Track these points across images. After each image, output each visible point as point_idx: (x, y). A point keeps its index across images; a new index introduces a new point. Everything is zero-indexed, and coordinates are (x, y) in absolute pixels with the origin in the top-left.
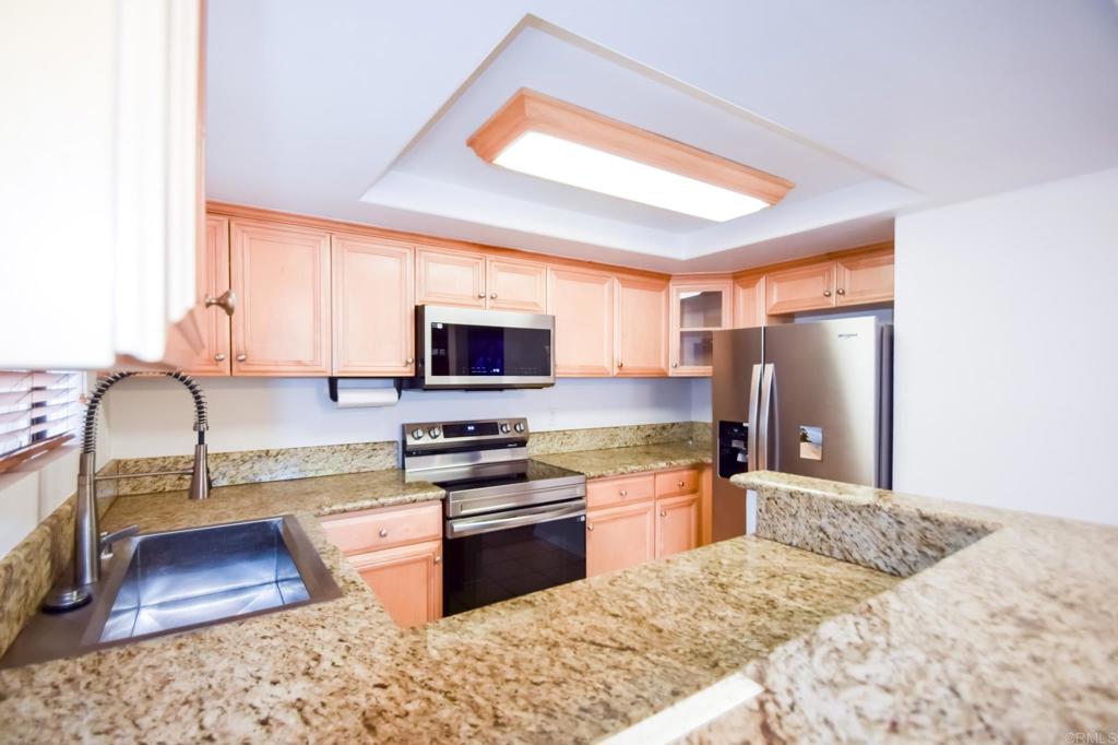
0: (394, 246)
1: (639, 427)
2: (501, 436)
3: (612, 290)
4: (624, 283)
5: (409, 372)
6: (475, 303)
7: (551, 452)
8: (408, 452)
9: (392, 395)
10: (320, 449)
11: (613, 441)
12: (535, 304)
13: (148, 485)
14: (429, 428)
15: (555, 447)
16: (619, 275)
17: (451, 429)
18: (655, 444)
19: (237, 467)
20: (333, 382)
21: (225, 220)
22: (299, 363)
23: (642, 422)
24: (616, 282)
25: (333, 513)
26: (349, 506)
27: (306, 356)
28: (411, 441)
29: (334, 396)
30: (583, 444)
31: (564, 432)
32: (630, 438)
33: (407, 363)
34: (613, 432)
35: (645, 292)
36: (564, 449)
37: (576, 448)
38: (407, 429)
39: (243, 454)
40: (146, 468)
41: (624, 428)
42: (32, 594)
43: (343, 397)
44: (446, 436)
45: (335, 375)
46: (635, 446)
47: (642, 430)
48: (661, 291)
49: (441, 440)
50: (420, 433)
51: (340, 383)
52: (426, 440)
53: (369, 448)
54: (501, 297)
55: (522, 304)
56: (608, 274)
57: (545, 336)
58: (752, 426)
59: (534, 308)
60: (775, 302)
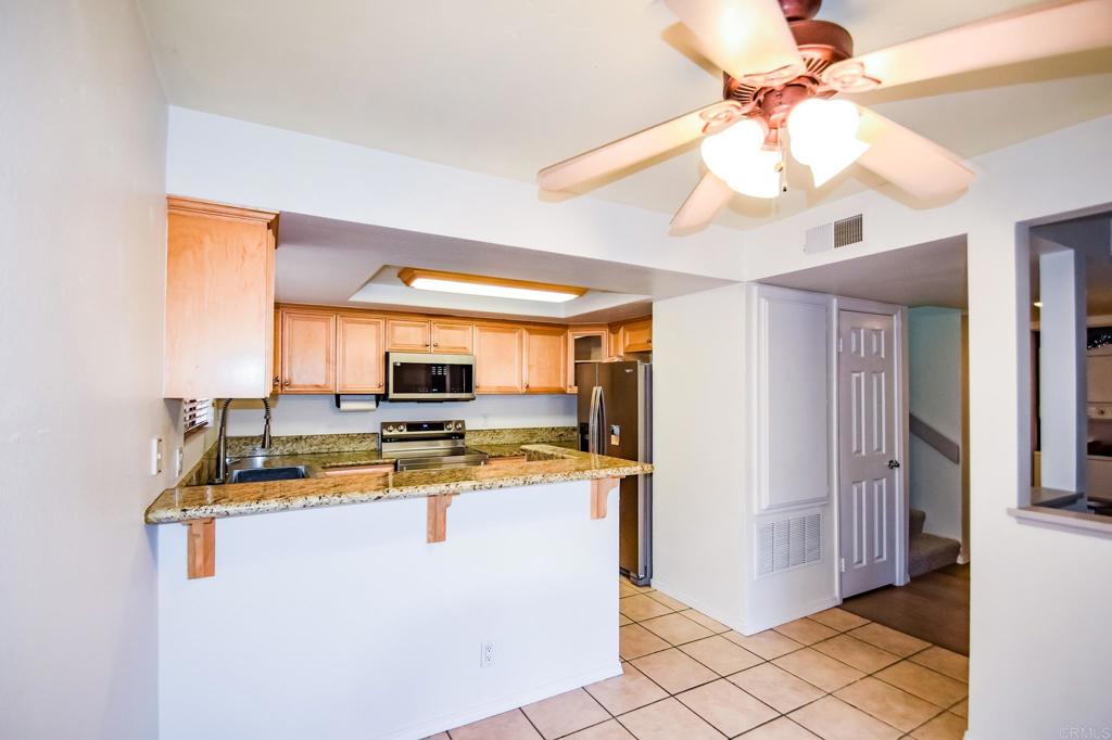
0: (373, 318)
1: (553, 429)
2: (446, 431)
3: (521, 336)
4: (531, 332)
5: (381, 391)
6: (423, 349)
8: (384, 439)
9: (372, 405)
10: (331, 436)
11: (532, 438)
12: (464, 348)
14: (396, 425)
15: (487, 440)
16: (526, 327)
17: (411, 426)
20: (338, 397)
22: (317, 386)
24: (524, 331)
25: (331, 467)
27: (321, 382)
28: (386, 433)
29: (338, 405)
30: (509, 439)
31: (494, 431)
32: (546, 436)
33: (381, 386)
34: (532, 431)
35: (547, 337)
36: (494, 442)
37: (503, 441)
38: (385, 425)
39: (288, 437)
41: (541, 429)
43: (344, 406)
44: (408, 430)
45: (338, 392)
46: (550, 441)
47: (555, 431)
48: (559, 336)
49: (405, 432)
50: (391, 428)
51: (342, 397)
52: (395, 432)
53: (361, 436)
54: (440, 344)
55: (455, 348)
56: (518, 326)
57: (468, 369)
58: (591, 425)
59: (464, 351)
60: (627, 344)
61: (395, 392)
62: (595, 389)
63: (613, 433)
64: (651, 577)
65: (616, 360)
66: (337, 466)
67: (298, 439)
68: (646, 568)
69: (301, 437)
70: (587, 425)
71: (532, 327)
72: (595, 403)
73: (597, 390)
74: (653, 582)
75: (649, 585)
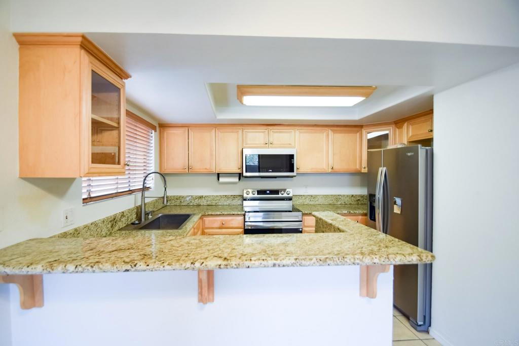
0: (235, 129)
1: (352, 196)
2: (280, 195)
3: (328, 135)
4: (334, 132)
5: (239, 171)
6: (265, 146)
7: (305, 203)
8: (244, 199)
9: (236, 180)
11: (337, 201)
12: (290, 144)
13: (173, 203)
14: (251, 191)
15: (308, 202)
16: (331, 128)
18: (362, 204)
19: (194, 200)
20: (218, 175)
21: (187, 128)
22: (206, 169)
23: (354, 194)
24: (330, 131)
25: (208, 215)
26: (213, 213)
27: (208, 167)
28: (245, 195)
29: (218, 179)
30: (321, 201)
31: (312, 196)
32: (347, 200)
33: (239, 169)
34: (338, 197)
35: (347, 135)
36: (312, 203)
37: (317, 203)
39: (196, 196)
40: (173, 198)
41: (344, 195)
42: (129, 220)
43: (221, 180)
44: (258, 194)
45: (218, 172)
46: (350, 204)
47: (354, 197)
48: (356, 133)
51: (220, 175)
52: (251, 195)
53: (232, 197)
54: (275, 143)
55: (284, 144)
56: (326, 129)
57: (291, 157)
58: (377, 196)
59: (290, 146)
60: (410, 135)
61: (246, 172)
62: (380, 169)
63: (395, 203)
64: (430, 326)
65: (399, 146)
66: (212, 215)
67: (201, 197)
68: (425, 317)
69: (202, 196)
70: (374, 196)
71: (335, 129)
72: (381, 179)
73: (382, 170)
74: (432, 330)
75: (427, 332)
